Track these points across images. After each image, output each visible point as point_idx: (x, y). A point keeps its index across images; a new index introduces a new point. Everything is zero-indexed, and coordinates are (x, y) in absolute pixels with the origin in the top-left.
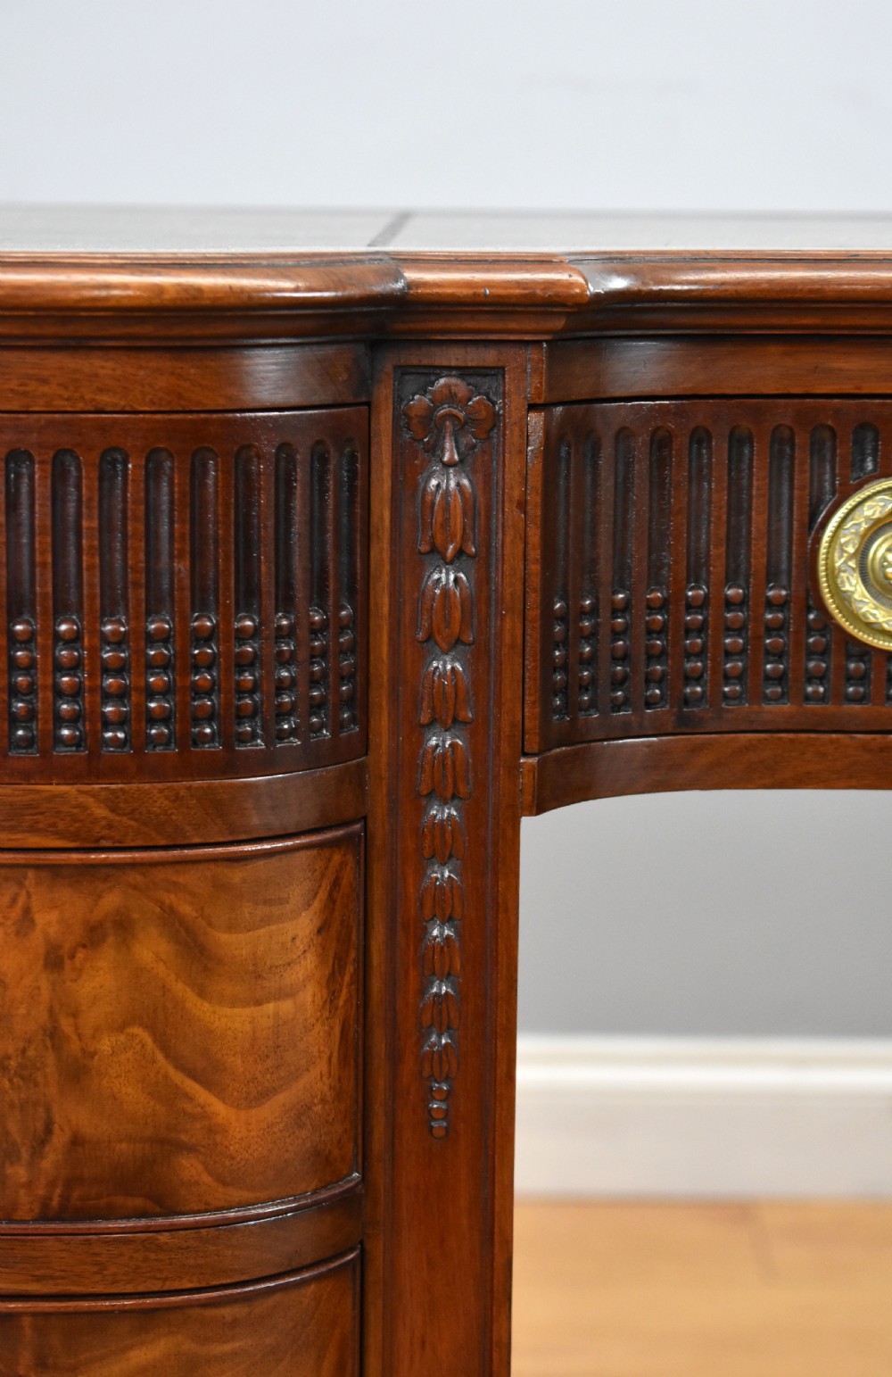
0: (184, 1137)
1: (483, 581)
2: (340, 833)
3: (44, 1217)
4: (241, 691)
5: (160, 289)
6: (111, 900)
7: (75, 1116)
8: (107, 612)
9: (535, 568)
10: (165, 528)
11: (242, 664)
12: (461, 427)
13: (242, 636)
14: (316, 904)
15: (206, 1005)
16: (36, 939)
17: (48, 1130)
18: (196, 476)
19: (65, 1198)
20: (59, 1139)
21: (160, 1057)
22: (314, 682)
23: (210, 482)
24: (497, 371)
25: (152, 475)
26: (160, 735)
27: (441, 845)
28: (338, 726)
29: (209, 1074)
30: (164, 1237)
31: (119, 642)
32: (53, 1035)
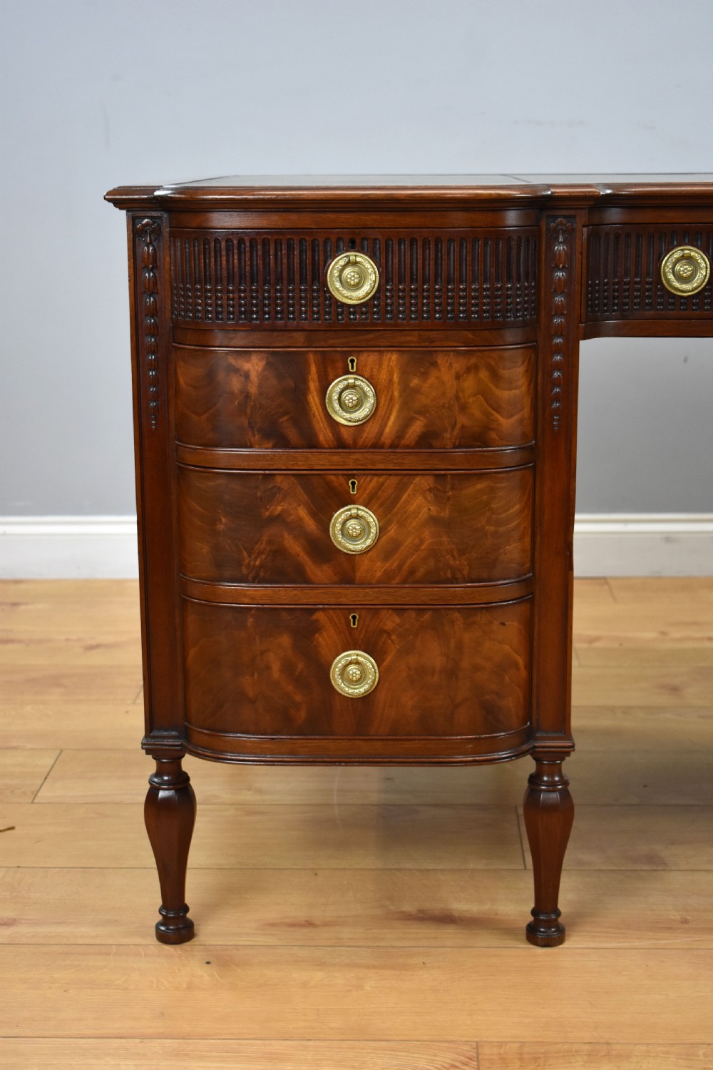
0: (491, 426)
1: (569, 275)
2: (531, 344)
3: (454, 448)
4: (508, 304)
5: (491, 194)
6: (473, 360)
7: (462, 420)
8: (474, 282)
9: (584, 271)
10: (489, 259)
11: (509, 297)
12: (564, 232)
13: (508, 289)
14: (526, 364)
15: (497, 390)
16: (453, 371)
17: (456, 424)
18: (497, 245)
19: (459, 443)
20: (458, 426)
21: (485, 404)
22: (526, 302)
23: (500, 247)
24: (574, 217)
25: (486, 245)
26: (486, 316)
27: (558, 350)
28: (531, 315)
29: (498, 409)
30: (486, 454)
31: (476, 290)
32: (457, 397)
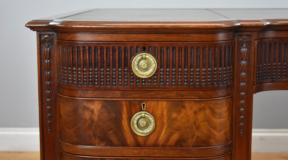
0: (211, 136)
1: (248, 62)
2: (230, 96)
3: (193, 147)
4: (219, 78)
5: (212, 26)
6: (203, 105)
7: (197, 133)
8: (203, 68)
9: (256, 61)
10: (211, 57)
11: (220, 74)
12: (246, 42)
13: (220, 71)
14: (227, 106)
15: (214, 119)
16: (193, 110)
17: (194, 135)
18: (215, 50)
19: (196, 144)
20: (195, 137)
21: (208, 126)
22: (228, 76)
23: (216, 51)
24: (251, 35)
25: (209, 50)
26: (209, 84)
27: (242, 98)
28: (230, 82)
29: (214, 128)
30: (208, 150)
31: (204, 71)
32: (195, 123)
